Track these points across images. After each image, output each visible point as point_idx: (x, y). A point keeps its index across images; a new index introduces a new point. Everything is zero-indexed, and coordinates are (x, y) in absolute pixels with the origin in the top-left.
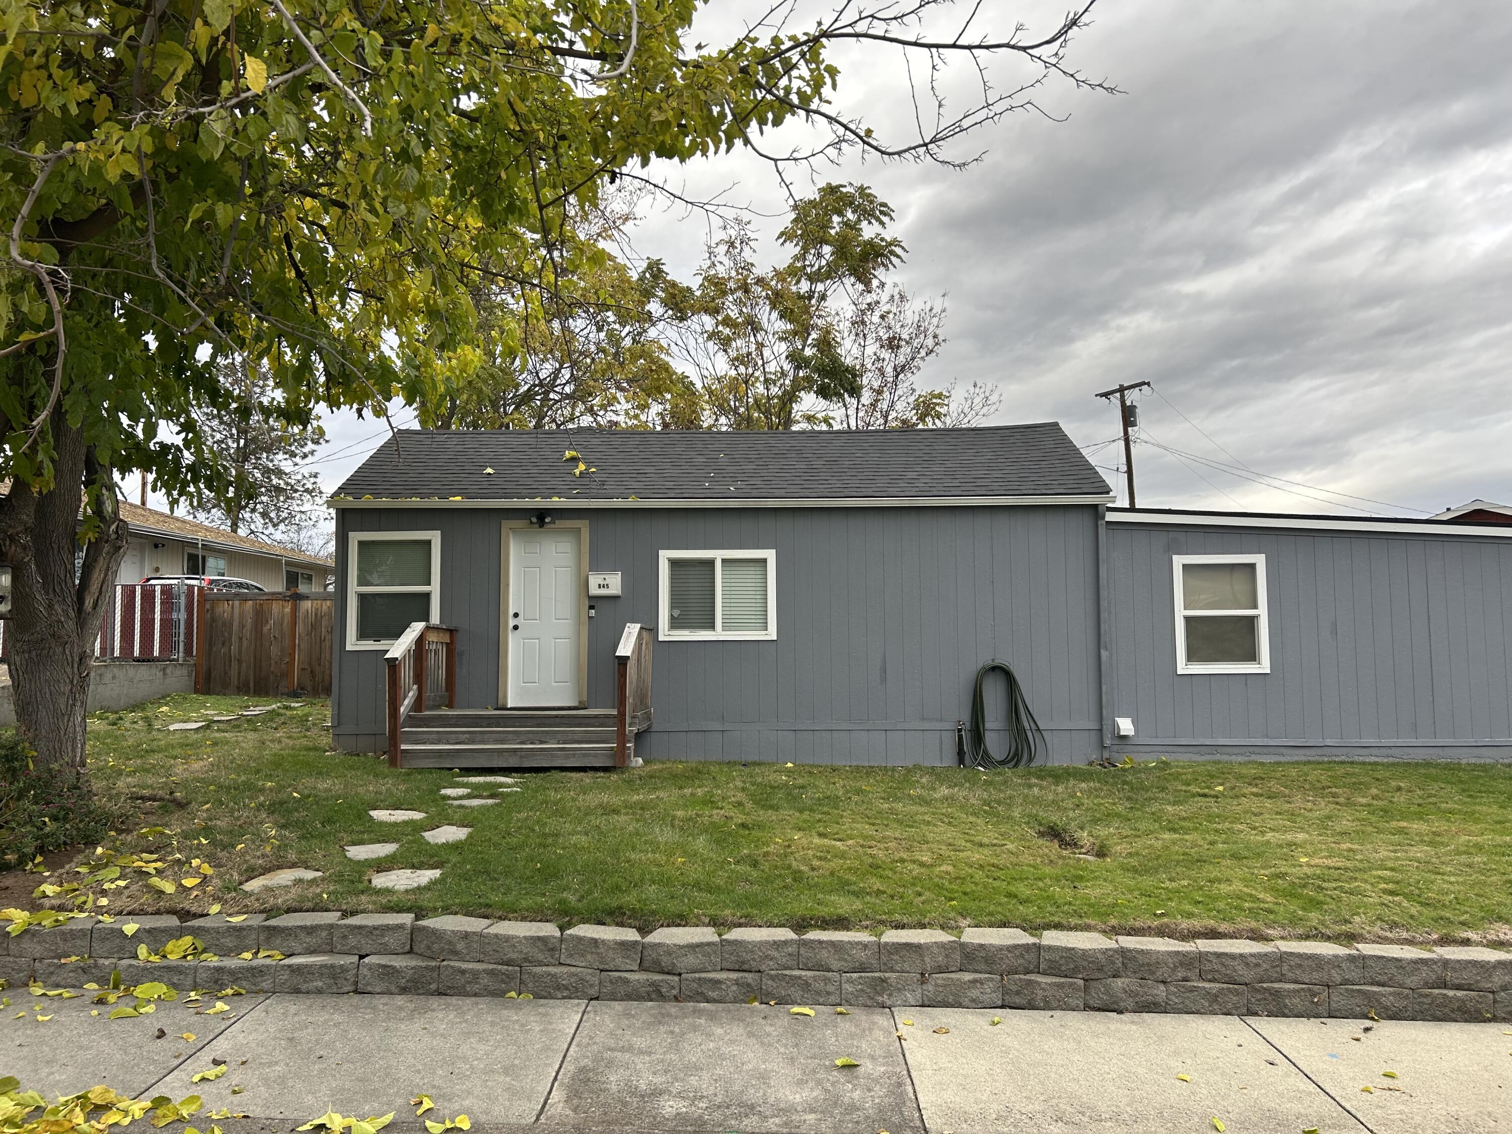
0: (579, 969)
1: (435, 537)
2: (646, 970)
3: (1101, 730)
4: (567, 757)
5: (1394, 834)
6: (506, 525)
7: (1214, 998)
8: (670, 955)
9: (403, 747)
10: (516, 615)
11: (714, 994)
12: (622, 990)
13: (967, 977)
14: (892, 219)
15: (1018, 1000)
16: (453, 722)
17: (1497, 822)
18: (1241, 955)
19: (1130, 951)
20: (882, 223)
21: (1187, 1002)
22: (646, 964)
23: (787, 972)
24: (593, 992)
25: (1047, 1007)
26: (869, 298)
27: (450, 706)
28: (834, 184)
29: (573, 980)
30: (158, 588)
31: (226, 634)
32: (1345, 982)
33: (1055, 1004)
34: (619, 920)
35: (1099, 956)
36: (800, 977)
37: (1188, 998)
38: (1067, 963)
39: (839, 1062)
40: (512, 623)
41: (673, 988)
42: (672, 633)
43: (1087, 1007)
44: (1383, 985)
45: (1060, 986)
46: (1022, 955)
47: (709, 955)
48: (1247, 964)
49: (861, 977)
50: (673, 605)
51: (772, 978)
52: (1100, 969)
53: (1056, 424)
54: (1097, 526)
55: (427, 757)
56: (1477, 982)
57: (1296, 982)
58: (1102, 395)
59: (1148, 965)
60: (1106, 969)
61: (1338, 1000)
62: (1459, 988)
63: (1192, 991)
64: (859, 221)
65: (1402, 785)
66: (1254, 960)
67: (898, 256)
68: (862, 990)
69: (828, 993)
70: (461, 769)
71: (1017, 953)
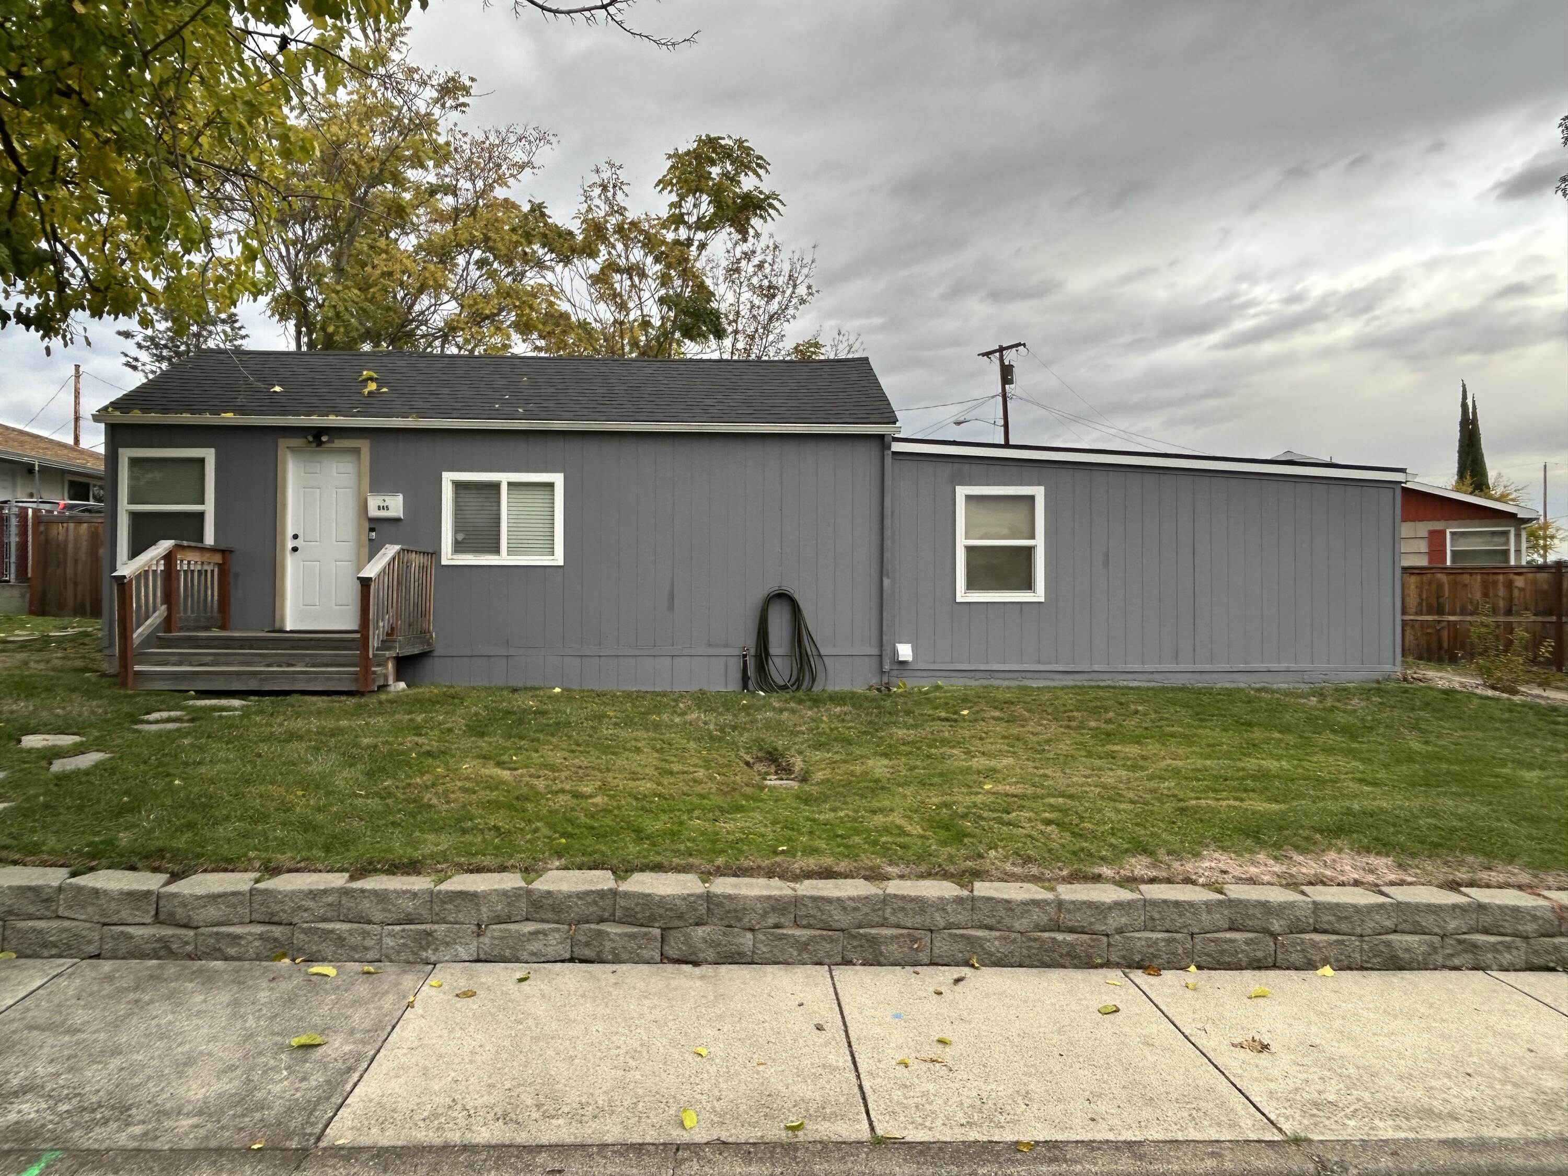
0: (75, 924)
1: (209, 455)
2: (162, 923)
3: (881, 656)
4: (309, 681)
5: (1101, 758)
6: (283, 443)
7: (803, 946)
8: (185, 906)
9: (137, 668)
10: (295, 537)
11: (232, 951)
12: (123, 948)
13: (530, 927)
14: (767, 171)
15: (588, 953)
16: (204, 643)
17: (1209, 746)
18: (839, 899)
19: (717, 896)
20: (759, 176)
21: (776, 951)
22: (162, 917)
23: (321, 925)
24: (92, 949)
25: (617, 960)
26: (746, 247)
27: (223, 627)
28: (712, 136)
29: (64, 936)
30: (30, 511)
31: (61, 556)
32: (950, 926)
33: (625, 956)
34: (156, 864)
35: (678, 902)
36: (332, 931)
37: (776, 946)
38: (643, 911)
39: (295, 1042)
40: (290, 544)
41: (187, 943)
42: (455, 557)
43: (665, 959)
44: (991, 928)
45: (632, 936)
46: (595, 903)
47: (234, 906)
48: (844, 909)
49: (403, 930)
50: (457, 529)
51: (305, 931)
52: (680, 917)
53: (867, 359)
54: (883, 456)
55: (161, 679)
56: (1091, 924)
57: (898, 926)
58: (983, 355)
59: (735, 911)
60: (687, 917)
61: (942, 946)
62: (1072, 930)
63: (780, 939)
64: (737, 174)
65: (1140, 708)
66: (853, 904)
67: (777, 210)
68: (404, 945)
69: (366, 949)
70: (196, 691)
71: (589, 900)
